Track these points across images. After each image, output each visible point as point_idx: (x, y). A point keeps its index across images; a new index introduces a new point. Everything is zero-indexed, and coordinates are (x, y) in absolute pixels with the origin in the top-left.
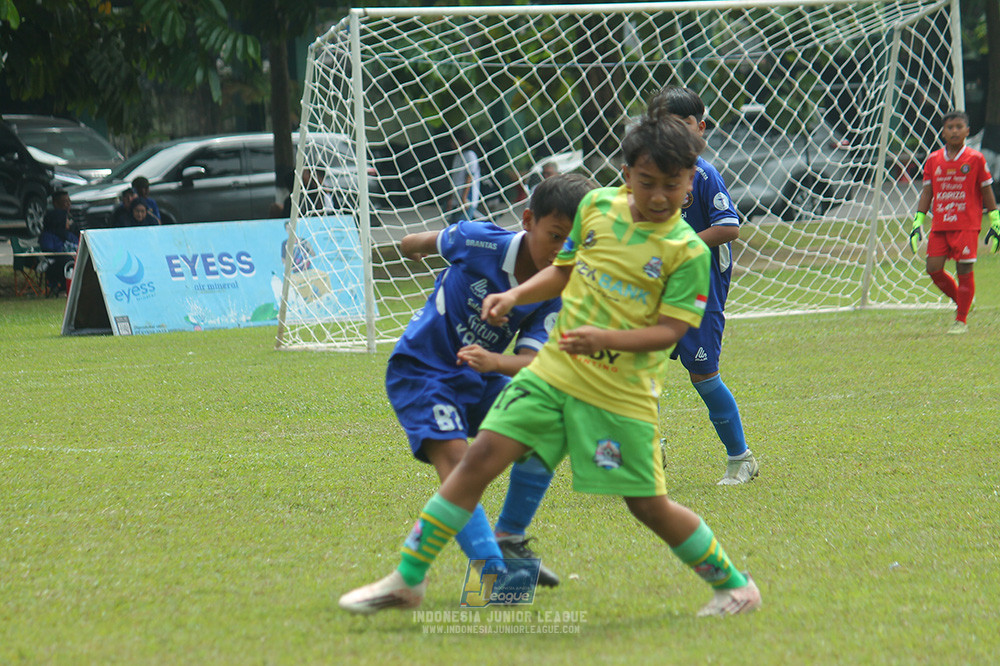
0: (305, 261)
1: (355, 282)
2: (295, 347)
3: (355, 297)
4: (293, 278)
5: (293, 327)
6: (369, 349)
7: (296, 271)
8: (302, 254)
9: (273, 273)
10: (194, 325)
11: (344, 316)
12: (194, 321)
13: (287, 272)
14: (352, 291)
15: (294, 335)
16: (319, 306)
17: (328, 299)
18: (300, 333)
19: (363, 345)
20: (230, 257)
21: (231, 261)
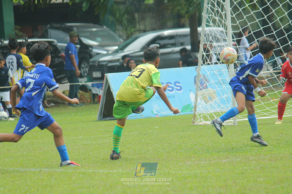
0: (205, 85)
1: (227, 93)
2: (201, 123)
3: (228, 101)
4: (200, 93)
5: (200, 115)
6: (234, 123)
7: (201, 89)
8: (203, 82)
9: (190, 91)
10: (156, 114)
11: (223, 109)
12: (156, 113)
13: (197, 90)
14: (226, 98)
15: (200, 118)
16: (211, 105)
17: (215, 101)
18: (203, 117)
19: (231, 122)
20: (171, 84)
21: (172, 85)
